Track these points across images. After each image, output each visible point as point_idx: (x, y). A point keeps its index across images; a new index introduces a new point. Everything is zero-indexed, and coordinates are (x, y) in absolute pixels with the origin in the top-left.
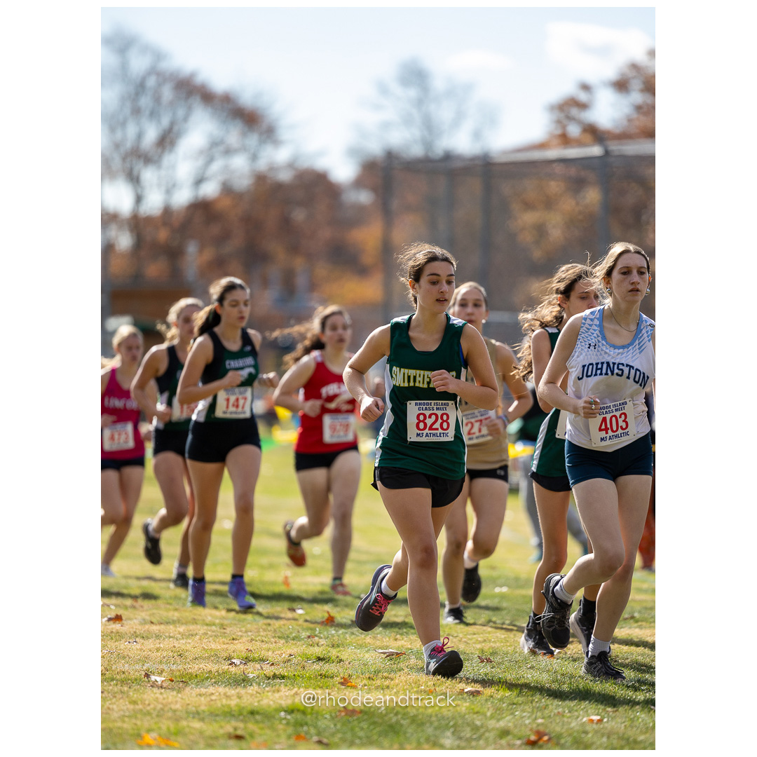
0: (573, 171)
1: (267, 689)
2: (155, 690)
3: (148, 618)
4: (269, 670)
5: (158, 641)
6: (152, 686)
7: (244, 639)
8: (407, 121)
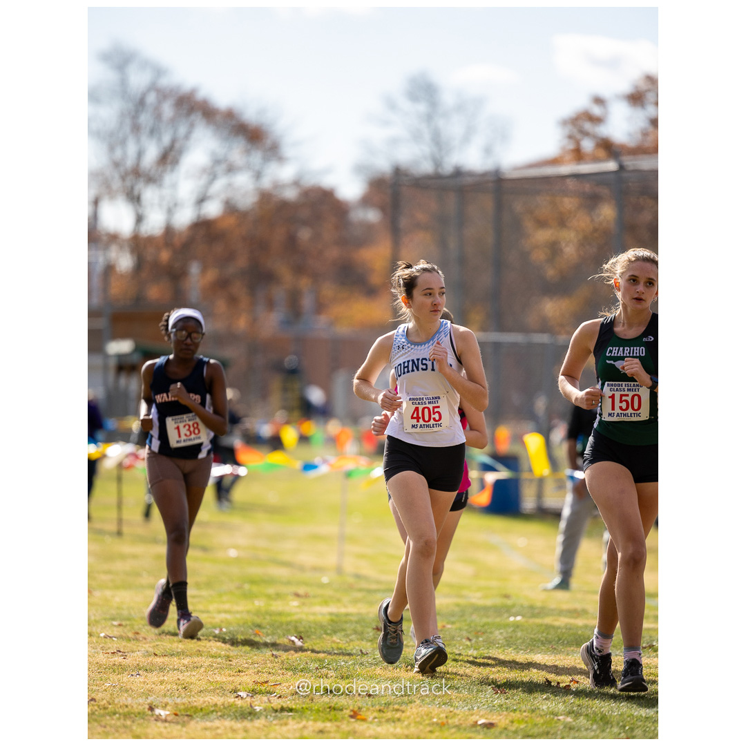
0: (587, 187)
1: (275, 722)
2: (159, 724)
3: (151, 650)
4: (277, 703)
5: (162, 674)
6: (156, 720)
7: (251, 671)
8: (416, 137)
